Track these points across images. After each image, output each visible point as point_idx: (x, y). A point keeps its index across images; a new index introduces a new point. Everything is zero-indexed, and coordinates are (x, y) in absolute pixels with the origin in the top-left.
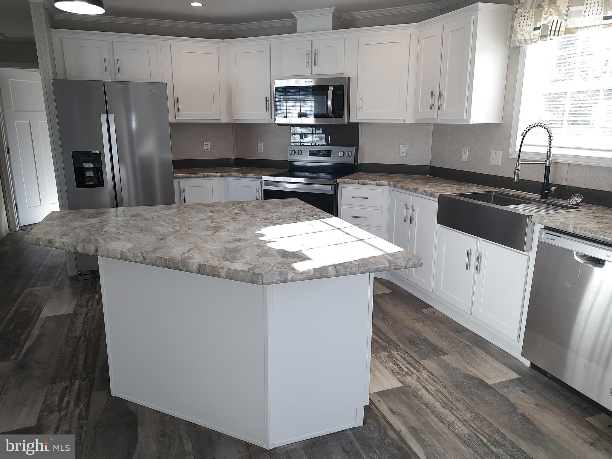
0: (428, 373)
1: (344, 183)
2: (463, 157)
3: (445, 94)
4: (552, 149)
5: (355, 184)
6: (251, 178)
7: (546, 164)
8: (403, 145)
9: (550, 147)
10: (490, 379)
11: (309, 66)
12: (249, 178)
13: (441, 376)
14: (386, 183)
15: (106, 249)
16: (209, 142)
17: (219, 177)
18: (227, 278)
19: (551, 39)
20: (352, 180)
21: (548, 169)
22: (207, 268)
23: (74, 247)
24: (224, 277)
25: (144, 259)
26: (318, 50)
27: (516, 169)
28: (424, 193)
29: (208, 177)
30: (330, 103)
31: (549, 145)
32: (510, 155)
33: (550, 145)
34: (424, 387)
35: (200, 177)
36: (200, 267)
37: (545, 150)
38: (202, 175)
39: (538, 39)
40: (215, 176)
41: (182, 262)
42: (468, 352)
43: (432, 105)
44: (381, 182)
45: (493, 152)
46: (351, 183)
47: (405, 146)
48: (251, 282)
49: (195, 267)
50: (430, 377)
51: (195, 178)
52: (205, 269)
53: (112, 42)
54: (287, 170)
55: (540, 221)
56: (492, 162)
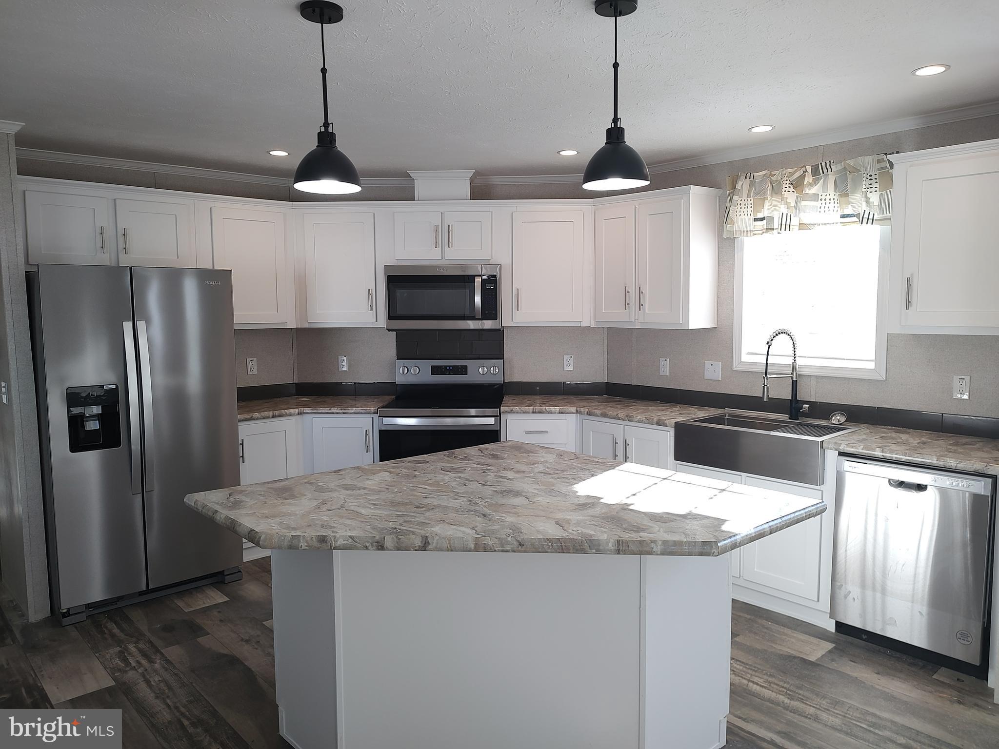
0: (738, 663)
1: (511, 412)
2: (661, 370)
3: (647, 291)
4: (797, 358)
5: (529, 413)
6: (355, 413)
7: (792, 377)
8: (568, 356)
9: (795, 358)
10: (808, 655)
11: (438, 247)
12: (351, 413)
13: (755, 663)
14: (573, 409)
15: (445, 539)
16: (255, 359)
17: (297, 415)
18: (663, 553)
19: (779, 233)
20: (523, 408)
21: (794, 384)
22: (630, 544)
23: (377, 542)
24: (659, 553)
25: (521, 544)
26: (452, 225)
27: (765, 385)
28: (646, 421)
29: (280, 416)
30: (478, 299)
31: (793, 355)
32: (734, 367)
33: (795, 355)
34: (749, 681)
35: (268, 418)
36: (619, 544)
37: (790, 361)
38: (271, 413)
39: (763, 232)
40: (290, 415)
41: (588, 541)
42: (758, 627)
43: (627, 304)
44: (567, 409)
45: (707, 363)
46: (521, 412)
47: (571, 357)
48: (701, 554)
49: (610, 545)
50: (746, 667)
51: (260, 419)
52: (628, 547)
53: (115, 200)
54: (394, 397)
55: (835, 447)
56: (708, 376)
